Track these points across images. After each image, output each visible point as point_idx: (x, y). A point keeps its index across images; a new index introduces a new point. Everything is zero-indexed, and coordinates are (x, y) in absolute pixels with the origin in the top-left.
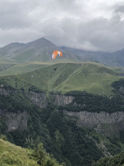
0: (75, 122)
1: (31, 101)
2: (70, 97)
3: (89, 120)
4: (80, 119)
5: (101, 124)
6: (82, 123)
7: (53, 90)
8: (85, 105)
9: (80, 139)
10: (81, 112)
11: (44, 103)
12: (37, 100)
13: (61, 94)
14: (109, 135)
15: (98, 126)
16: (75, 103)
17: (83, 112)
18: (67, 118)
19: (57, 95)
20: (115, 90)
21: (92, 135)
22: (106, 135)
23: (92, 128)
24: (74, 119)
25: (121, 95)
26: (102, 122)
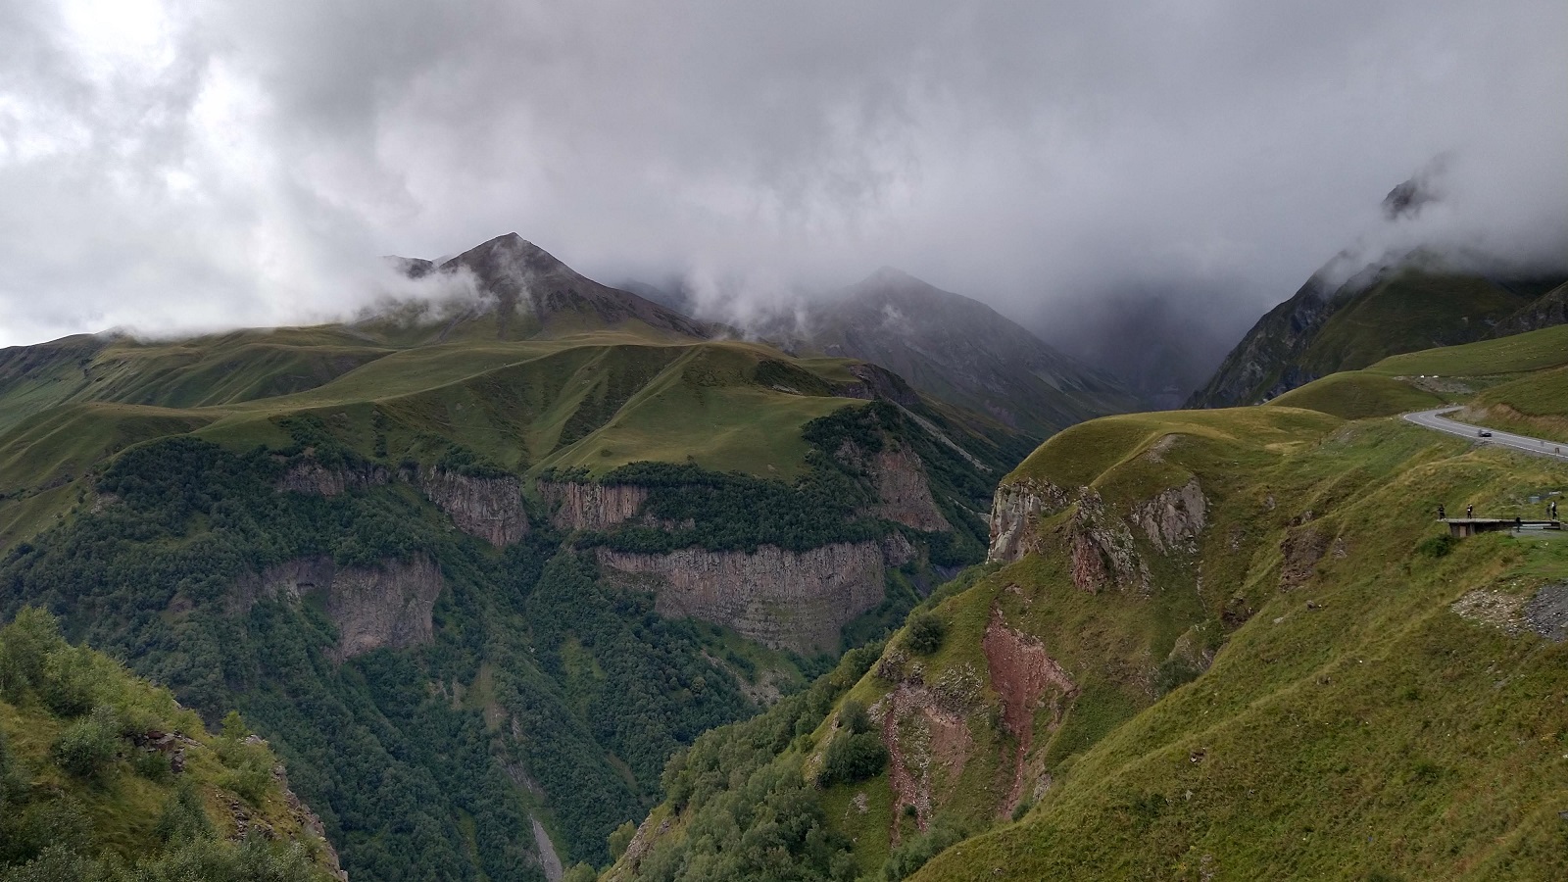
0: (651, 597)
1: (450, 517)
2: (627, 492)
3: (712, 585)
4: (672, 584)
5: (763, 603)
6: (678, 602)
7: (551, 466)
8: (691, 523)
9: (670, 671)
10: (675, 555)
11: (513, 521)
12: (477, 510)
13: (588, 482)
14: (795, 647)
15: (751, 608)
16: (649, 517)
17: (683, 553)
18: (616, 584)
19: (571, 484)
20: (818, 456)
21: (723, 647)
22: (783, 644)
23: (723, 619)
24: (647, 587)
25: (844, 478)
26: (766, 594)
